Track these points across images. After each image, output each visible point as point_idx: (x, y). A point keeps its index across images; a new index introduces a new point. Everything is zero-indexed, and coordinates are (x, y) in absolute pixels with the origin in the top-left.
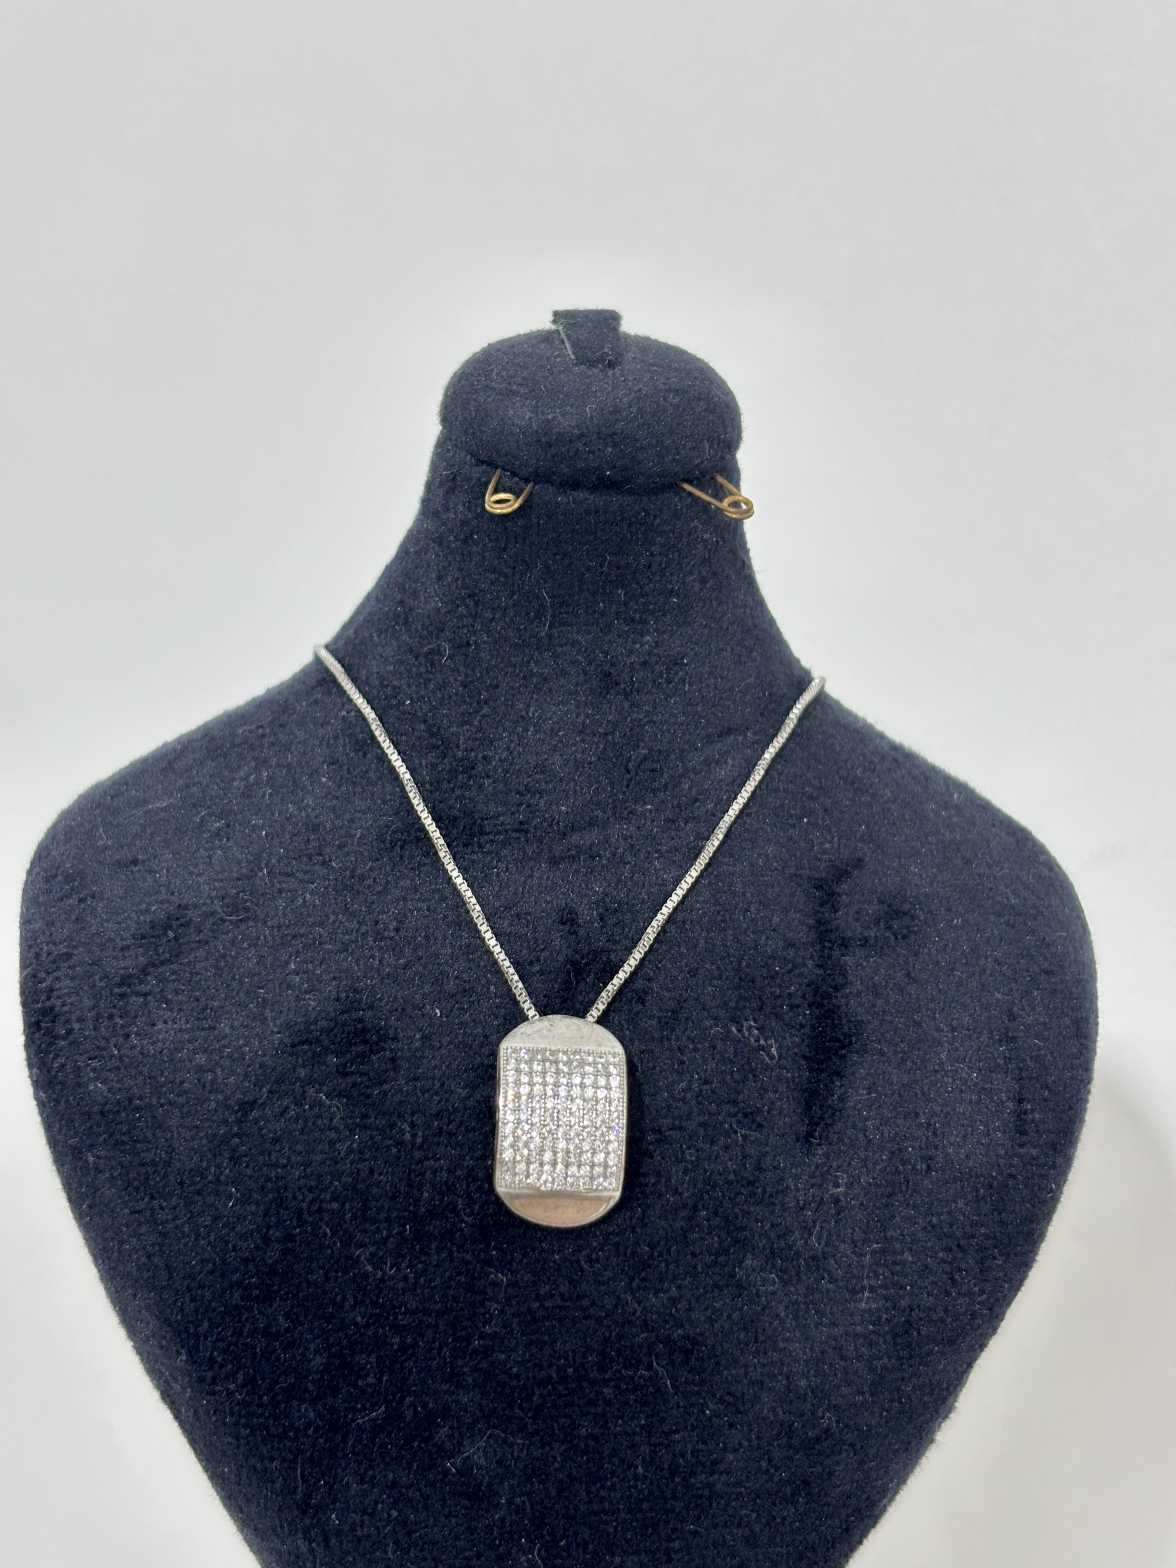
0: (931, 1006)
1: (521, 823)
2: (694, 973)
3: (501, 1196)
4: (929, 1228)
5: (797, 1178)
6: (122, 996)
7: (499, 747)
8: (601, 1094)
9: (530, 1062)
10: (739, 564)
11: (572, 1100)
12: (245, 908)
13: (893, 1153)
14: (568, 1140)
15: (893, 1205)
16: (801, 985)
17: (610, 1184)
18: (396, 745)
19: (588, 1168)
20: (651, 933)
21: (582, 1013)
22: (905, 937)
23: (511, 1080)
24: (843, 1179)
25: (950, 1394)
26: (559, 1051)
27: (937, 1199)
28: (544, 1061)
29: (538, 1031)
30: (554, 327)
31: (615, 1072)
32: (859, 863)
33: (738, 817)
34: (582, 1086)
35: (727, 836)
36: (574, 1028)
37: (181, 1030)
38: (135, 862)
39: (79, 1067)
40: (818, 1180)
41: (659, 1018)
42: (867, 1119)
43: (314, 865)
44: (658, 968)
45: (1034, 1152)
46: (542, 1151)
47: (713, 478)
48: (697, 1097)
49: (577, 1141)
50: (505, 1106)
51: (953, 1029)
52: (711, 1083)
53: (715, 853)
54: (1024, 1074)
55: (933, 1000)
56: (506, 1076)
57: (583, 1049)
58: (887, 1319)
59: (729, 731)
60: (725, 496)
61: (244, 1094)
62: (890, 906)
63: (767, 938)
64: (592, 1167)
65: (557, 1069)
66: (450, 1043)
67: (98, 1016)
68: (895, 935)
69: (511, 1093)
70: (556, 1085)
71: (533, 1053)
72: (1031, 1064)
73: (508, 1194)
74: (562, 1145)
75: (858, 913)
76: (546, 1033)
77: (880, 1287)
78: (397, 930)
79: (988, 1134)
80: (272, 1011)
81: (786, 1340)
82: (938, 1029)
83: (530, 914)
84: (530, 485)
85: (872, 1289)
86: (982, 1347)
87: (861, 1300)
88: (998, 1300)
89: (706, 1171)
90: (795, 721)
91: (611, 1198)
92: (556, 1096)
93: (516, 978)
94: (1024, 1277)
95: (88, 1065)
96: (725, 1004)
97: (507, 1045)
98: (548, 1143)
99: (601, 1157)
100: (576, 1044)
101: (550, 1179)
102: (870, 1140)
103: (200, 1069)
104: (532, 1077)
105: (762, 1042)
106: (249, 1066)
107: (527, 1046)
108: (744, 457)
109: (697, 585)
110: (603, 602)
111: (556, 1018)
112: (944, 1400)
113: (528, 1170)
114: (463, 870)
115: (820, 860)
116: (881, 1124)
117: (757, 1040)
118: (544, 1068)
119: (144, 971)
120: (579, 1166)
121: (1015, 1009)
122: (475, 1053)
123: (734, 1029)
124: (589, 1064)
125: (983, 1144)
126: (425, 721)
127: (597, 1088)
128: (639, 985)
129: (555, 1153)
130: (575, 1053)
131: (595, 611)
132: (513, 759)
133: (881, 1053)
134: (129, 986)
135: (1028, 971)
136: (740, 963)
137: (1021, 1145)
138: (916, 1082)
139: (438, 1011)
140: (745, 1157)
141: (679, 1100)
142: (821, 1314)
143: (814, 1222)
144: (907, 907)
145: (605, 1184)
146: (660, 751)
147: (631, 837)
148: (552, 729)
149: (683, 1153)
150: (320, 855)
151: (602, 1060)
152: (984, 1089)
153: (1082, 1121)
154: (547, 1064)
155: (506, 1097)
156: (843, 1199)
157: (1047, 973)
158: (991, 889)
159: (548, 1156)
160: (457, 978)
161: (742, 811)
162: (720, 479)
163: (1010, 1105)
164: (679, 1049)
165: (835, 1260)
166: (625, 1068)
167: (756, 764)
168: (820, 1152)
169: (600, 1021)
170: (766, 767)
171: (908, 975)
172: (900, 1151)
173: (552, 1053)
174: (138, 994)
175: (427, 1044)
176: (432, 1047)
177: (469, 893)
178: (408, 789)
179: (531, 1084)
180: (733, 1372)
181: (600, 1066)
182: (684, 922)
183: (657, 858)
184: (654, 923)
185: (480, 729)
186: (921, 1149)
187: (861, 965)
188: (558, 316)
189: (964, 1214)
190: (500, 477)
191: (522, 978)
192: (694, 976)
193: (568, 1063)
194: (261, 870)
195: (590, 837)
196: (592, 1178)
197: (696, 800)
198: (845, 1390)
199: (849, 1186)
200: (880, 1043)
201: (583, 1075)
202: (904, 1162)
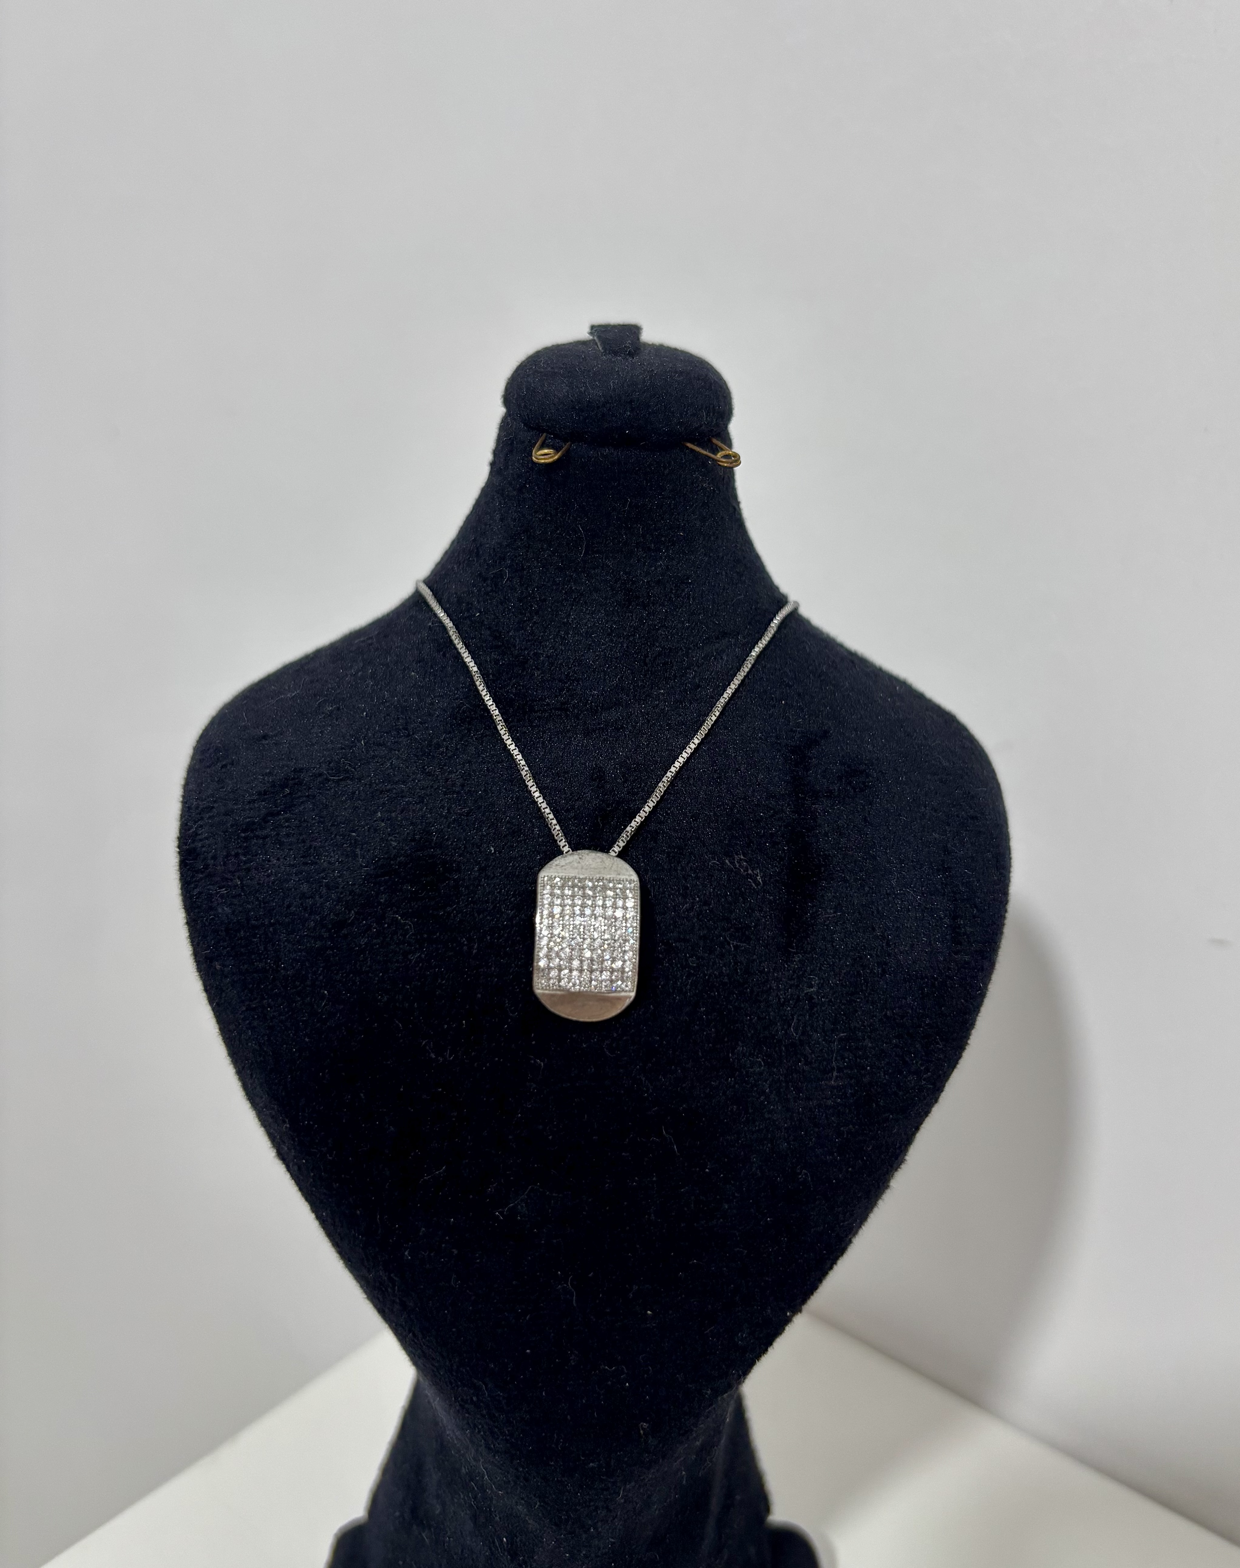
0: (883, 843)
1: (563, 704)
2: (695, 817)
3: (539, 996)
4: (885, 1020)
5: (777, 980)
6: (246, 839)
7: (546, 647)
8: (619, 913)
9: (562, 888)
10: (731, 509)
11: (596, 918)
12: (345, 770)
13: (855, 960)
14: (592, 951)
15: (856, 1002)
16: (780, 827)
17: (627, 986)
18: (467, 646)
19: (609, 973)
20: (662, 787)
21: (605, 849)
22: (862, 790)
23: (546, 902)
24: (816, 981)
25: (901, 1151)
26: (586, 879)
27: (891, 996)
28: (573, 886)
29: (570, 863)
30: (591, 337)
31: (630, 895)
32: (825, 734)
33: (731, 699)
34: (604, 907)
35: (722, 713)
36: (599, 860)
37: (290, 865)
38: (265, 737)
39: (211, 894)
40: (795, 982)
41: (668, 853)
42: (834, 932)
43: (401, 737)
44: (667, 814)
45: (967, 958)
46: (571, 959)
47: (710, 441)
48: (698, 915)
49: (599, 952)
50: (541, 923)
51: (902, 862)
52: (710, 905)
53: (713, 725)
54: (958, 896)
55: (884, 838)
56: (542, 899)
57: (605, 877)
58: (851, 1093)
59: (725, 634)
60: (718, 452)
61: (337, 915)
62: (849, 766)
63: (754, 791)
64: (612, 973)
65: (584, 893)
66: (501, 874)
67: (228, 856)
68: (854, 788)
69: (546, 912)
70: (583, 906)
71: (565, 880)
72: (963, 889)
73: (544, 994)
74: (588, 954)
75: (825, 771)
76: (576, 865)
77: (846, 1068)
78: (463, 786)
79: (930, 944)
80: (362, 849)
81: (770, 1112)
82: (889, 862)
83: (567, 773)
84: (569, 443)
85: (840, 1070)
86: (927, 1113)
87: (831, 1079)
88: (940, 1076)
89: (705, 975)
90: (775, 629)
91: (626, 997)
92: (582, 914)
93: (554, 822)
94: (960, 1057)
95: (218, 893)
96: (720, 841)
97: (544, 875)
98: (575, 953)
99: (619, 964)
100: (599, 873)
101: (578, 982)
102: (837, 950)
103: (303, 896)
104: (563, 900)
105: (750, 872)
106: (342, 893)
107: (561, 875)
108: (734, 428)
109: (698, 523)
110: (626, 535)
111: (584, 853)
112: (897, 1158)
113: (559, 975)
114: (516, 740)
115: (795, 732)
116: (845, 937)
117: (746, 870)
118: (573, 892)
119: (265, 820)
120: (601, 972)
121: (949, 845)
122: (521, 882)
123: (727, 861)
124: (610, 889)
125: (926, 952)
126: (490, 628)
127: (616, 908)
128: (653, 826)
129: (582, 961)
130: (598, 881)
131: (619, 542)
132: (557, 655)
133: (845, 881)
134: (252, 831)
135: (958, 816)
136: (732, 809)
137: (956, 953)
138: (873, 903)
139: (492, 849)
140: (736, 963)
141: (683, 918)
142: (799, 1090)
143: (792, 1015)
144: (863, 767)
145: (623, 986)
146: (670, 649)
147: (648, 714)
148: (587, 632)
149: (687, 960)
150: (406, 729)
151: (620, 886)
152: (926, 908)
153: (1002, 933)
154: (576, 889)
155: (542, 916)
156: (815, 997)
157: (973, 818)
158: (927, 755)
159: (576, 963)
160: (508, 822)
161: (734, 694)
162: (715, 441)
163: (947, 920)
164: (684, 877)
165: (809, 1047)
166: (639, 892)
167: (745, 660)
168: (797, 959)
169: (621, 855)
170: (753, 662)
171: (865, 820)
172: (861, 958)
173: (580, 880)
174: (258, 837)
175: (483, 875)
176: (487, 877)
177: (520, 757)
178: (475, 678)
179: (563, 906)
180: (729, 1137)
181: (618, 891)
182: (688, 779)
183: (668, 730)
184: (665, 779)
185: (532, 633)
186: (877, 955)
187: (828, 812)
188: (595, 329)
189: (912, 1009)
190: (545, 439)
191: (559, 822)
192: (696, 820)
193: (594, 888)
194: (360, 741)
195: (614, 715)
196: (612, 981)
197: (699, 686)
198: (819, 1151)
199: (821, 986)
200: (843, 873)
201: (605, 898)
202: (864, 967)
